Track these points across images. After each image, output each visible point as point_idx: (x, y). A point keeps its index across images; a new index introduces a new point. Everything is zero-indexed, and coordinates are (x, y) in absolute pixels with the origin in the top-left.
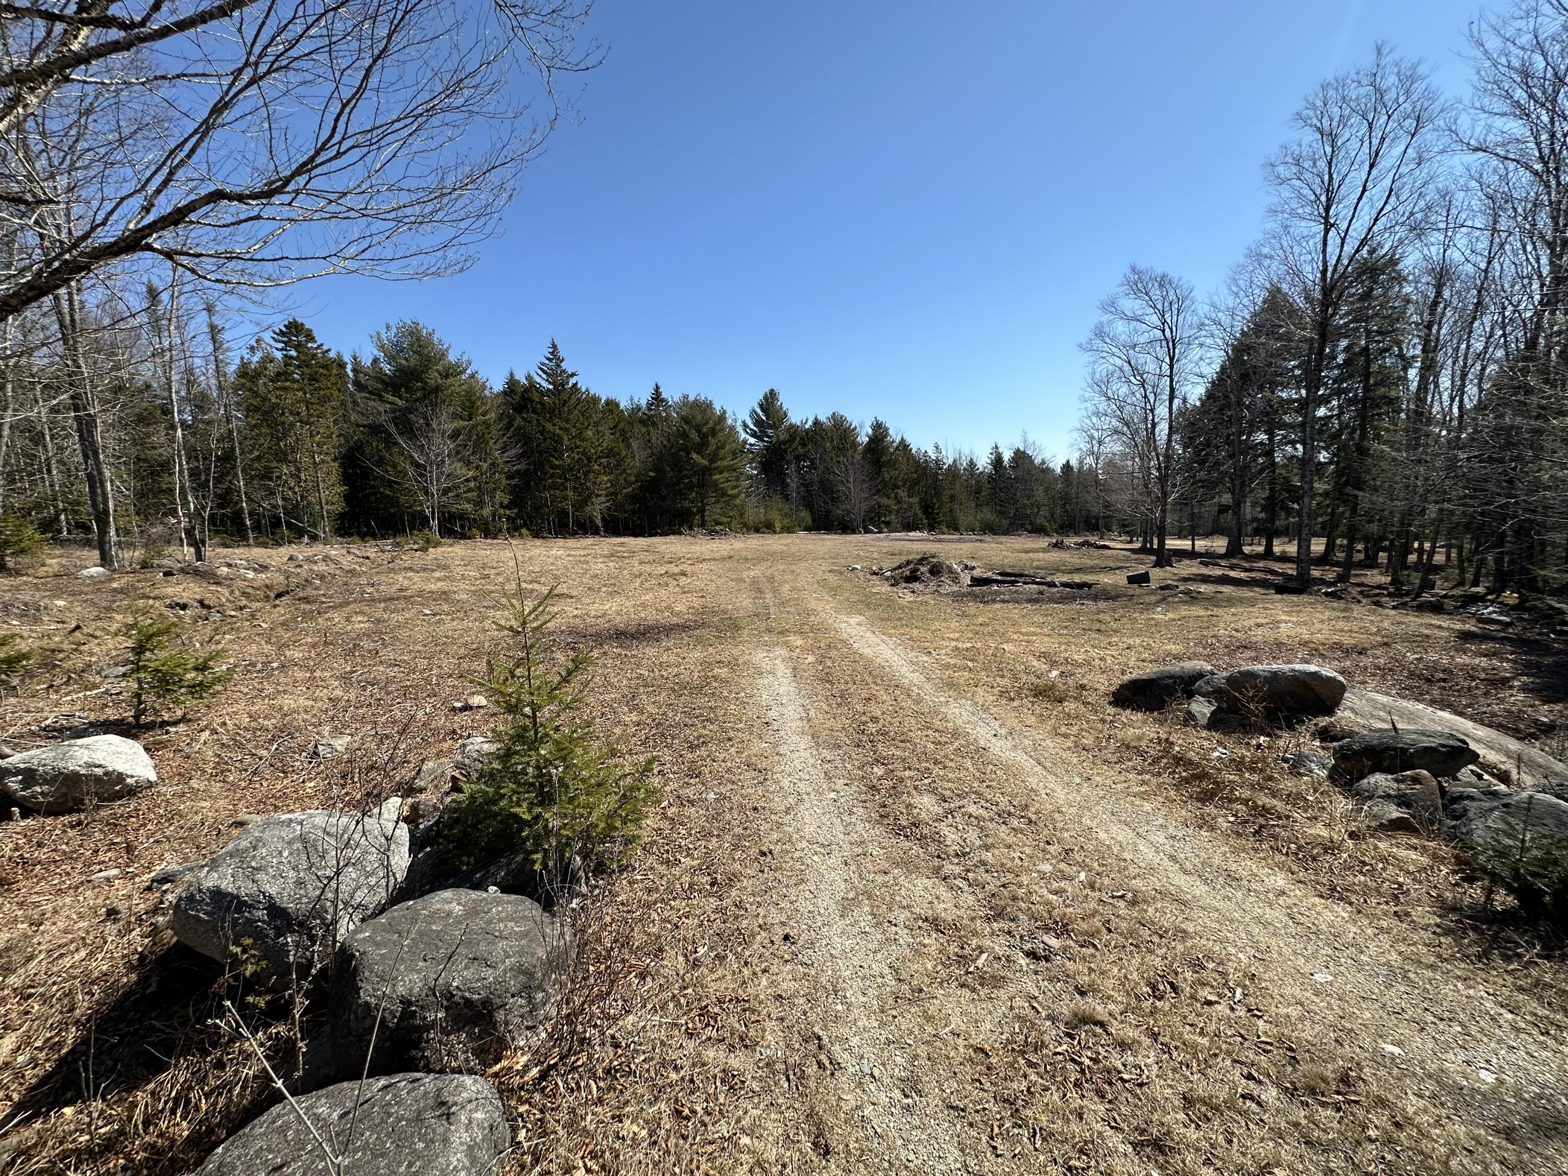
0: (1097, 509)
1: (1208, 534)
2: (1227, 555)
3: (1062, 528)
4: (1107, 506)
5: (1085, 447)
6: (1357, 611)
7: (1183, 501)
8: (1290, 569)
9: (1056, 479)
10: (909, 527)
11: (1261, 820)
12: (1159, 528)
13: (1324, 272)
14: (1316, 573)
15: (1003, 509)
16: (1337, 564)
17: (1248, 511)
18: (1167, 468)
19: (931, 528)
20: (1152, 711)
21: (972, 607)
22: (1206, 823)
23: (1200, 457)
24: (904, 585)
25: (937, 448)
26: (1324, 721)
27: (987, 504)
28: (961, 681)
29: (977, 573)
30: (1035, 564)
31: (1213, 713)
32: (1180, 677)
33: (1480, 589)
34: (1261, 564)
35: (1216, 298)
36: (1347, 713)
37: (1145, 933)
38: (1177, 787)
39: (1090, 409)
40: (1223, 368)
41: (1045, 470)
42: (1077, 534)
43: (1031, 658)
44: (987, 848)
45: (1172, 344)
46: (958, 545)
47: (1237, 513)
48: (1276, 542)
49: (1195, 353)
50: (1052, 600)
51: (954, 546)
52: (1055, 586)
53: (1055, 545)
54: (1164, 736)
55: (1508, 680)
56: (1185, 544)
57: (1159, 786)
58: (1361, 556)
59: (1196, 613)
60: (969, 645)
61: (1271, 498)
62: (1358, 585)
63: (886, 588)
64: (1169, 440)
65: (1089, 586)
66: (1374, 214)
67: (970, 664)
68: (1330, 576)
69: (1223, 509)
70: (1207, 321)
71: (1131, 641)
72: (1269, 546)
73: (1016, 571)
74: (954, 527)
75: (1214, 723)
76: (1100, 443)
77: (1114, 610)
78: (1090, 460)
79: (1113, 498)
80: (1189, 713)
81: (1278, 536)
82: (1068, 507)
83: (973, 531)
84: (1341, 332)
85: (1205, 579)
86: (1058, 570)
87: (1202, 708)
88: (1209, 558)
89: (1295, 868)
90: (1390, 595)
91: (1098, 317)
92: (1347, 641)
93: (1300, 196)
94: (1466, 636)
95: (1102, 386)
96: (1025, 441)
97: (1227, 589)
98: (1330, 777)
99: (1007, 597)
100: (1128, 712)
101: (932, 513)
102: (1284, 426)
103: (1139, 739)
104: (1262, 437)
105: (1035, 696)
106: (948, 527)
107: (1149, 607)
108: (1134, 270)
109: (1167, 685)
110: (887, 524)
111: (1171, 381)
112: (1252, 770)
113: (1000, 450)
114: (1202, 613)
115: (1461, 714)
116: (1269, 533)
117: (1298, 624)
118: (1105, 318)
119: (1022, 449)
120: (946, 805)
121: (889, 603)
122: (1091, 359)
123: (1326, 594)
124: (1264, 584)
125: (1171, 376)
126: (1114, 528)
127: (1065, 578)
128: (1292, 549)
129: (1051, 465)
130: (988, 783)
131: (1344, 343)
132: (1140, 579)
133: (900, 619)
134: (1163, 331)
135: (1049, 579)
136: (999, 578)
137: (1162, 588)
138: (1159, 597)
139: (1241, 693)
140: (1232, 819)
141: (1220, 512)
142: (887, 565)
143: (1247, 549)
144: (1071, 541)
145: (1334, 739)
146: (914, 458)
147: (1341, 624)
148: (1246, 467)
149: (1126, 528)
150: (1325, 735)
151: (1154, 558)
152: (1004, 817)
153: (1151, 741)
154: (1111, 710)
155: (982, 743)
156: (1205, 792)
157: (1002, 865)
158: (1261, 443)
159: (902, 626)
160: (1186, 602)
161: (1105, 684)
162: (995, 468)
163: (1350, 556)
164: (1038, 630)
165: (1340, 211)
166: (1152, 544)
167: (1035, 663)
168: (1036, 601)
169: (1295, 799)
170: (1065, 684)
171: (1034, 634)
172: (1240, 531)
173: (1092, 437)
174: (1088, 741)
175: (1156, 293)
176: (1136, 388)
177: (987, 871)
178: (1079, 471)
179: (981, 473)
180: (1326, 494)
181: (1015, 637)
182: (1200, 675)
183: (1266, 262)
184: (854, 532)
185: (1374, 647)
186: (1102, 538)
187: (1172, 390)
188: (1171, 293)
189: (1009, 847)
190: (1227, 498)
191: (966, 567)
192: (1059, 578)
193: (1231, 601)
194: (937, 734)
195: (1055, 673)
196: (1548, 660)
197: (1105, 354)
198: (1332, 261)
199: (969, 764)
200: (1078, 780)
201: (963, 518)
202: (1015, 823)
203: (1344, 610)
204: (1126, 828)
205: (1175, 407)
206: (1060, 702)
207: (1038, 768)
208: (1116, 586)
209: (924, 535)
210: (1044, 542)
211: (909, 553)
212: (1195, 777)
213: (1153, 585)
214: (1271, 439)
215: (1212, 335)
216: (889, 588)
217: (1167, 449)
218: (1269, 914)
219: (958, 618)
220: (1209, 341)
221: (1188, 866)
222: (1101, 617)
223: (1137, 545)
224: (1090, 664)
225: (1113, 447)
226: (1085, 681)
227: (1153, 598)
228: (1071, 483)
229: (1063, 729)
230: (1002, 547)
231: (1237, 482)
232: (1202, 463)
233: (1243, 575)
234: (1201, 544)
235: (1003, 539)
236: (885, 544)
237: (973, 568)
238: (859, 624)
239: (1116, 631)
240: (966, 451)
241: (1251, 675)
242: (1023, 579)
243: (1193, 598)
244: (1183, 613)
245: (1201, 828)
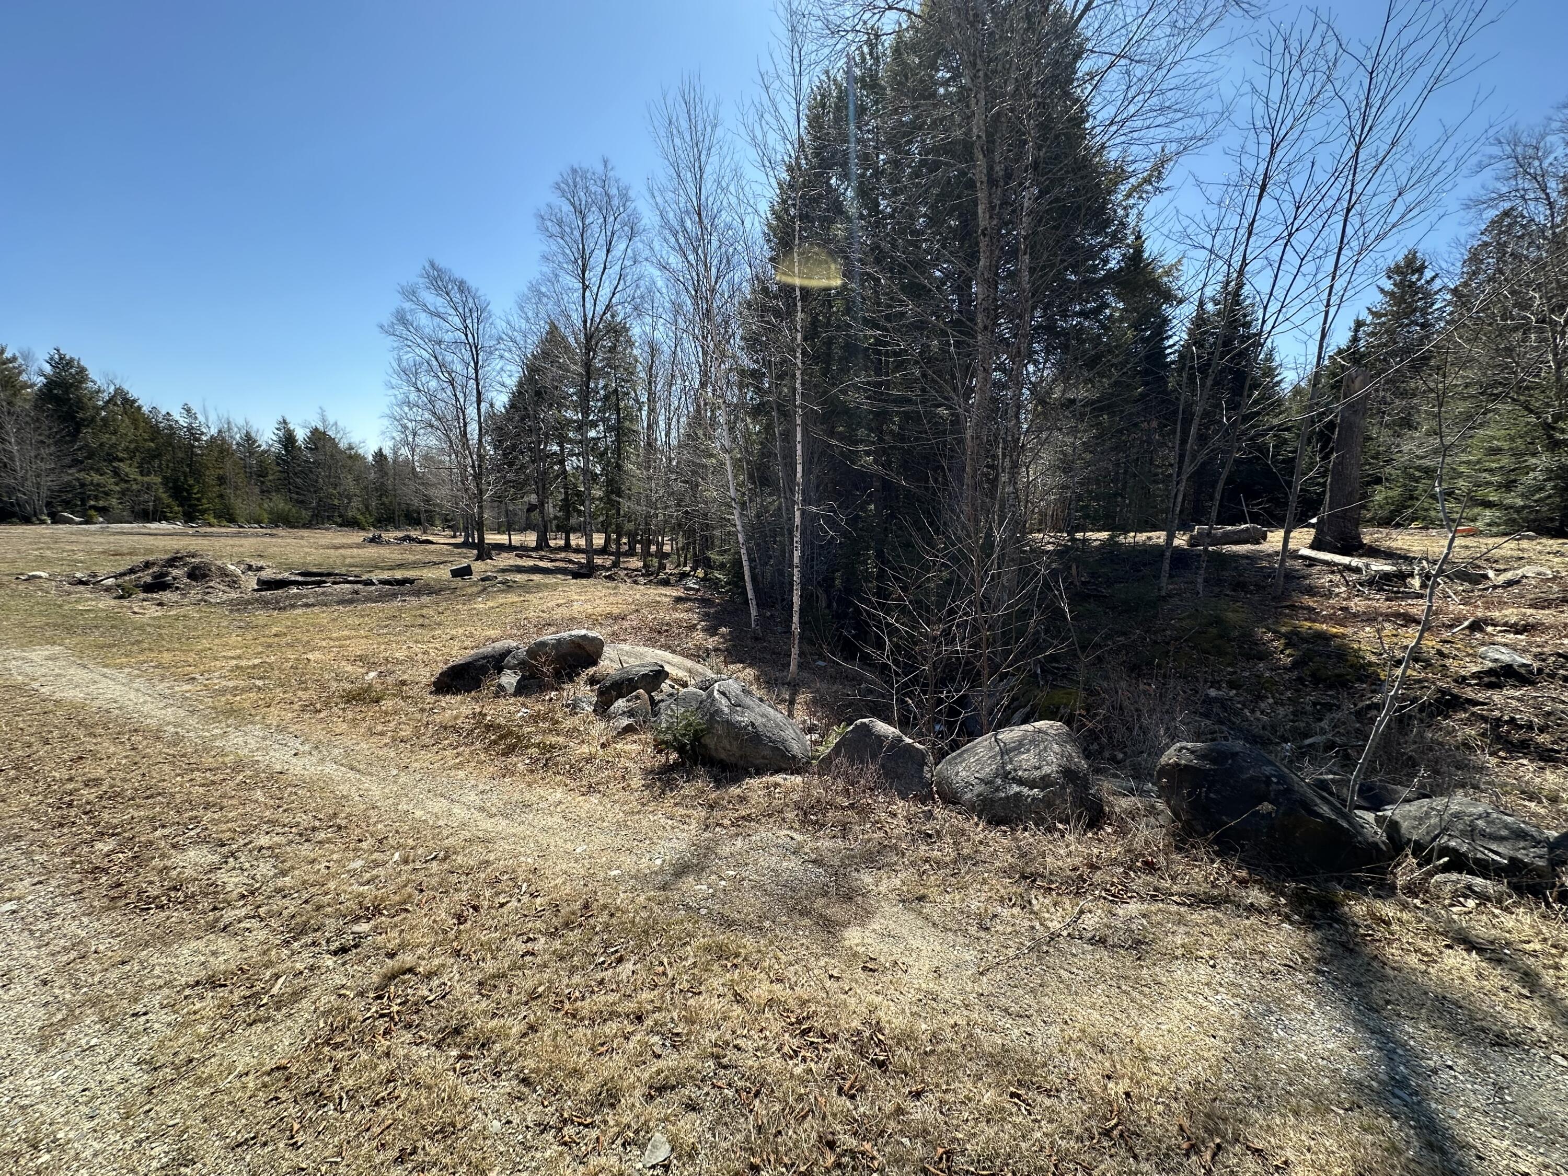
0: (416, 502)
1: (522, 530)
2: (538, 548)
3: (379, 521)
4: (427, 500)
5: (399, 436)
6: (622, 587)
7: (498, 498)
8: (582, 558)
9: (367, 467)
10: (146, 516)
11: (548, 755)
12: (478, 524)
13: (585, 322)
14: (598, 561)
15: (301, 498)
16: (612, 554)
17: (551, 510)
18: (480, 466)
19: (189, 518)
20: (469, 691)
21: (261, 616)
22: (508, 772)
23: (509, 458)
24: (142, 595)
25: (188, 411)
26: (591, 670)
27: (278, 491)
28: (246, 705)
29: (266, 574)
30: (348, 561)
31: (519, 682)
32: (493, 656)
33: (688, 569)
34: (563, 555)
35: (511, 318)
36: (607, 662)
37: (454, 878)
38: (486, 750)
39: (399, 397)
40: (520, 384)
41: (353, 457)
42: (397, 528)
43: (343, 663)
44: (284, 873)
45: (475, 349)
46: (236, 541)
47: (542, 512)
48: (572, 537)
49: (497, 364)
50: (369, 599)
51: (230, 541)
52: (373, 584)
53: (372, 540)
54: (478, 710)
55: (695, 625)
56: (503, 539)
57: (472, 753)
58: (627, 547)
59: (511, 600)
60: (257, 661)
61: (565, 500)
62: (626, 569)
63: (107, 602)
64: (480, 440)
65: (411, 582)
66: (612, 288)
67: (259, 683)
68: (608, 563)
69: (531, 508)
70: (504, 336)
71: (454, 632)
72: (568, 540)
73: (323, 570)
74: (228, 517)
75: (521, 689)
76: (415, 434)
77: (437, 604)
78: (405, 451)
79: (432, 492)
80: (500, 685)
81: (574, 532)
82: (384, 499)
83: (259, 522)
84: (600, 373)
85: (520, 570)
86: (377, 567)
87: (509, 679)
88: (522, 551)
89: (568, 782)
90: (643, 575)
91: (397, 302)
92: (616, 611)
93: (564, 254)
94: (678, 600)
95: (410, 374)
96: (324, 421)
97: (537, 577)
98: (595, 711)
99: (312, 600)
100: (448, 697)
101: (189, 498)
102: (570, 441)
103: (456, 718)
104: (556, 448)
105: (348, 702)
106: (218, 517)
107: (471, 597)
108: (432, 265)
109: (482, 665)
110: (103, 511)
111: (478, 385)
112: (544, 719)
113: (291, 426)
114: (516, 599)
115: (674, 652)
116: (567, 531)
117: (586, 601)
118: (407, 305)
119: (321, 429)
120: (225, 850)
121: (114, 622)
122: (395, 345)
123: (606, 577)
124: (563, 571)
125: (477, 379)
126: (437, 522)
127: (386, 575)
128: (582, 542)
129: (361, 451)
130: (285, 807)
131: (601, 383)
132: (463, 572)
133: (138, 642)
134: (466, 335)
135: (364, 578)
136: (300, 579)
137: (483, 580)
138: (480, 588)
139: (536, 660)
140: (527, 761)
141: (529, 510)
142: (106, 570)
143: (552, 543)
144: (391, 535)
145: (598, 682)
146: (147, 420)
147: (612, 599)
148: (545, 473)
149: (449, 523)
150: (592, 681)
151: (476, 552)
152: (305, 835)
153: (467, 717)
154: (431, 699)
155: (278, 768)
156: (509, 746)
157: (304, 883)
158: (555, 453)
159: (142, 651)
160: (503, 591)
161: (427, 675)
162: (285, 447)
163: (618, 548)
164: (353, 633)
165: (592, 276)
166: (473, 539)
167: (349, 668)
168: (351, 602)
169: (572, 733)
170: (383, 683)
171: (349, 638)
172: (545, 527)
173: (405, 427)
174: (406, 732)
175: (457, 297)
176: (446, 385)
177: (284, 897)
178: (394, 461)
179: (265, 452)
180: (601, 499)
181: (324, 644)
182: (508, 652)
183: (545, 300)
184: (27, 520)
185: (630, 614)
186: (425, 532)
187: (479, 394)
188: (470, 301)
189: (314, 861)
190: (533, 498)
191: (250, 568)
192: (376, 576)
193: (539, 587)
194: (208, 774)
195: (372, 675)
196: (712, 610)
197: (410, 343)
198: (590, 316)
199: (259, 794)
200: (395, 772)
201: (240, 506)
202: (321, 836)
203: (615, 588)
204: (442, 799)
205: (483, 410)
206: (377, 702)
207: (351, 774)
208: (439, 581)
209: (179, 526)
210: (358, 537)
211: (150, 551)
212: (501, 737)
213: (475, 577)
214: (562, 450)
215: (510, 351)
216: (113, 602)
217: (479, 449)
218: (550, 821)
219: (240, 632)
220: (507, 355)
221: (494, 810)
222: (424, 612)
223: (460, 540)
224: (412, 659)
225: (430, 441)
226: (405, 677)
227: (475, 589)
228: (387, 474)
229: (380, 728)
230: (303, 542)
231: (540, 485)
232: (511, 464)
233: (549, 565)
234: (517, 539)
235: (305, 533)
236: (100, 539)
237: (260, 569)
238: (53, 658)
239: (439, 624)
240: (238, 420)
241: (543, 644)
242: (331, 579)
243: (509, 586)
244: (501, 601)
245: (504, 776)
